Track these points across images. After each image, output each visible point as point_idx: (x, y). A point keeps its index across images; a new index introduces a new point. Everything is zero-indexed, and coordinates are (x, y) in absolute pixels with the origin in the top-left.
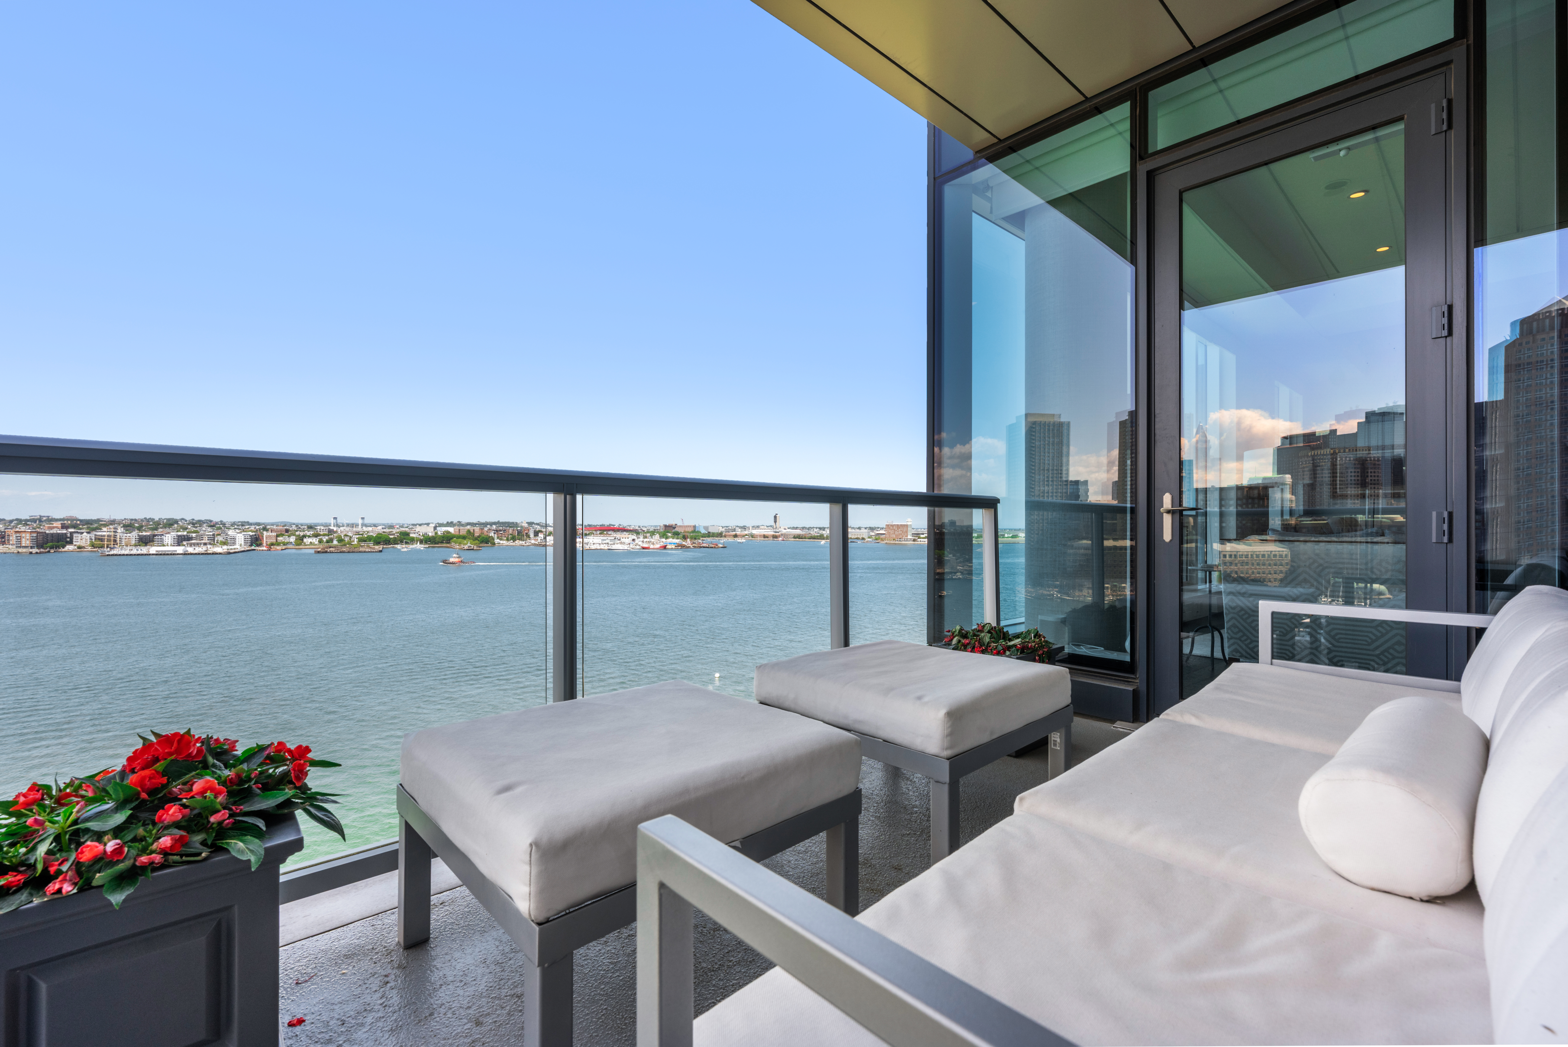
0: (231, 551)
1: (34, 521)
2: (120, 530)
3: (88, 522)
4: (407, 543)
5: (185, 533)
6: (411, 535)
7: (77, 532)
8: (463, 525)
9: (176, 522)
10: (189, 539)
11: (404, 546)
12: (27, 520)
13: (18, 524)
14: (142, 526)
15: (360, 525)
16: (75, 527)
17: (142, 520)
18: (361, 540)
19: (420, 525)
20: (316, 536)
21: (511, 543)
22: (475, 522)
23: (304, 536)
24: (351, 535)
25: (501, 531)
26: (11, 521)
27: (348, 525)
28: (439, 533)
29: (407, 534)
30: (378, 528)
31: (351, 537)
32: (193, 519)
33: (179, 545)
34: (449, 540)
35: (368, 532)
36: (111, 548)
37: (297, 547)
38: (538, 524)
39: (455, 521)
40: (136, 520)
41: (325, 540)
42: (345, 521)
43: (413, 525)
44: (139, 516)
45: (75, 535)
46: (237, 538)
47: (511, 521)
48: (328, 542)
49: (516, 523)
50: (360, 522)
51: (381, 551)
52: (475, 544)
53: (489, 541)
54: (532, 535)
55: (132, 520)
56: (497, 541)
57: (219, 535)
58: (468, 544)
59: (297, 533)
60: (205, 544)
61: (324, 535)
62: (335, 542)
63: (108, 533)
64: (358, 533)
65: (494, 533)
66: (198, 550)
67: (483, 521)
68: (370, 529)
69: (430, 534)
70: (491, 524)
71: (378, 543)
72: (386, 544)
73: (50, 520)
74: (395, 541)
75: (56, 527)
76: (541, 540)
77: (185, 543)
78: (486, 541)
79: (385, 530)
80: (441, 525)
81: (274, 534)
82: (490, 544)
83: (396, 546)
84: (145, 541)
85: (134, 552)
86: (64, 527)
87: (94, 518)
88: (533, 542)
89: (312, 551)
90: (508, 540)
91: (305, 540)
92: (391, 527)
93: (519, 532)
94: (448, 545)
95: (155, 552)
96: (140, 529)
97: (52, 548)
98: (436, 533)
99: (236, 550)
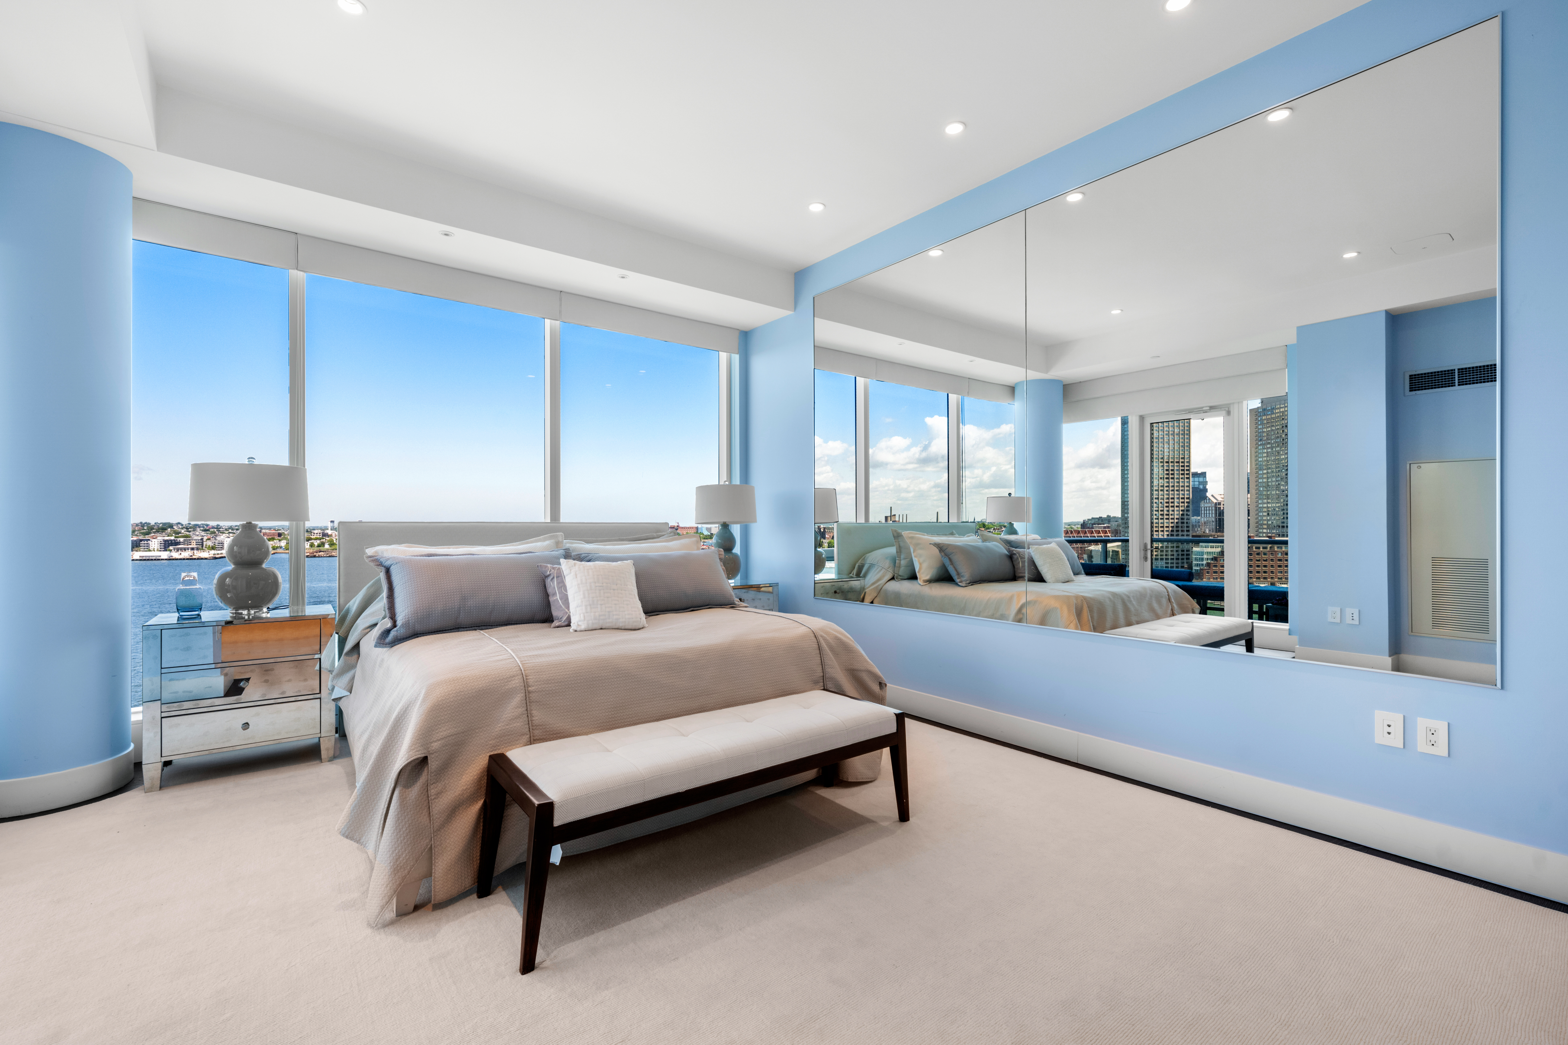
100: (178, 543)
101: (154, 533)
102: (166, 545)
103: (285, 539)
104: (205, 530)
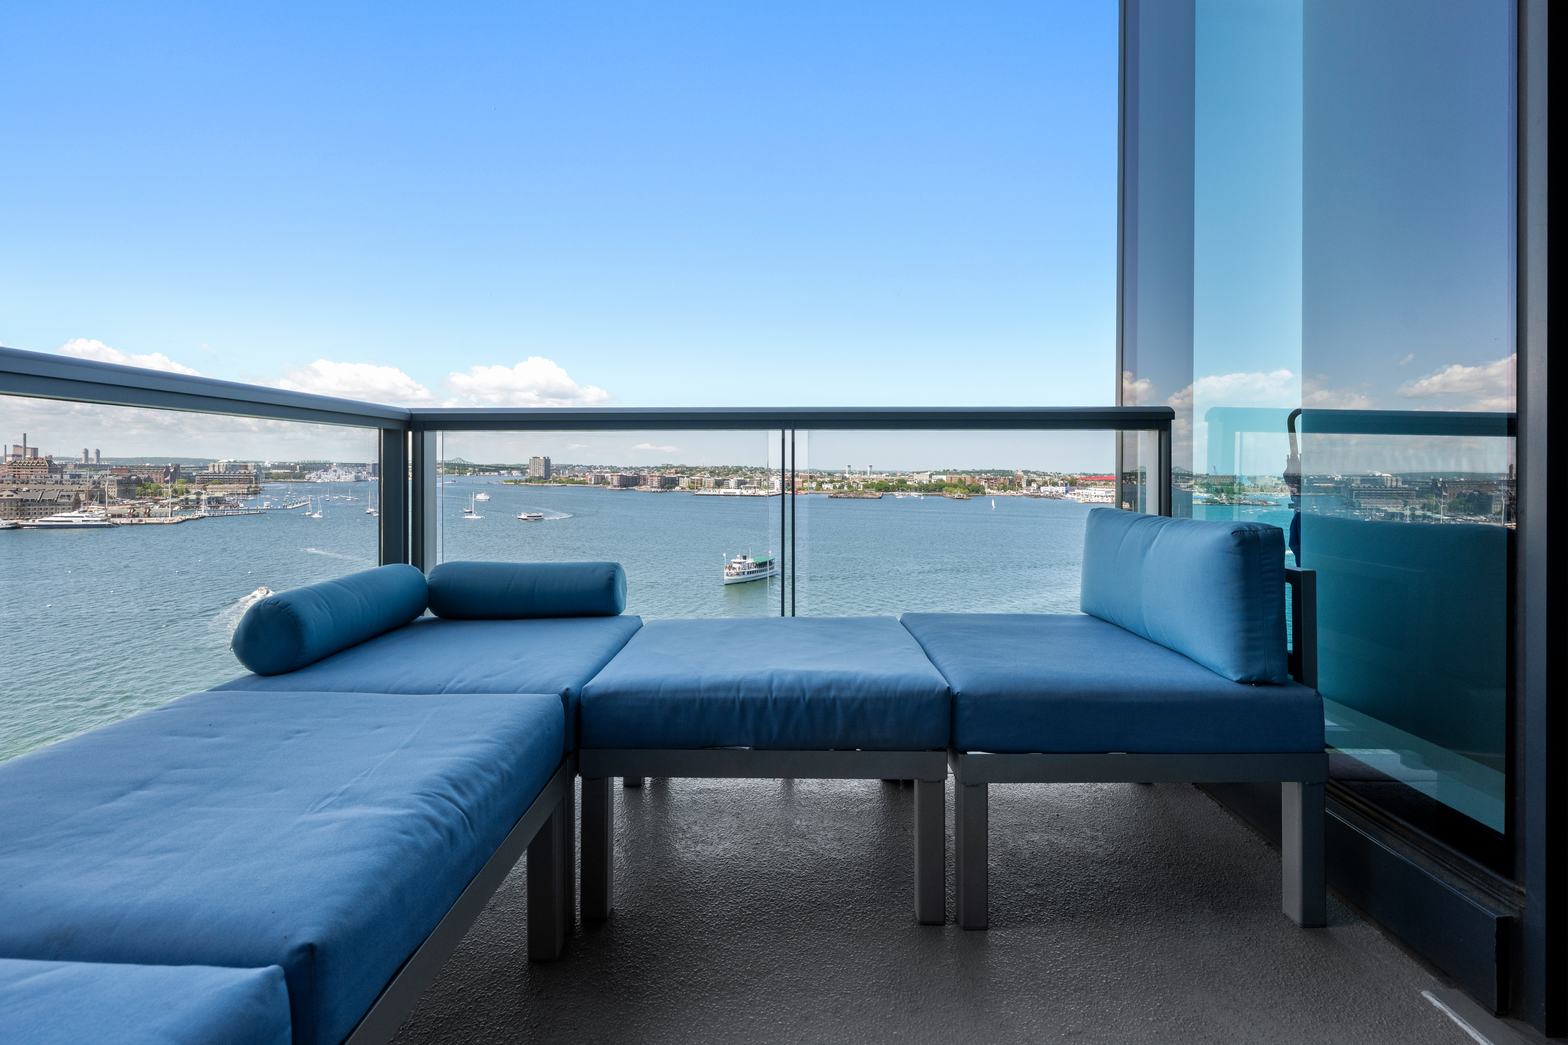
0: (770, 494)
1: (663, 468)
2: (708, 475)
3: (691, 469)
4: (903, 490)
5: (743, 478)
6: (908, 483)
7: (682, 477)
8: (958, 473)
9: (740, 469)
10: (744, 483)
11: (901, 493)
12: (661, 468)
13: (655, 470)
14: (720, 473)
15: (868, 472)
16: (683, 473)
17: (721, 468)
18: (865, 487)
19: (918, 473)
20: (831, 482)
21: (1002, 493)
22: (970, 470)
23: (823, 482)
24: (858, 482)
25: (992, 479)
26: (653, 468)
27: (860, 473)
28: (933, 481)
29: (903, 482)
30: (883, 475)
31: (858, 484)
32: (752, 467)
33: (739, 488)
34: (942, 489)
35: (873, 479)
36: (699, 490)
37: (817, 492)
38: (1034, 473)
39: (951, 470)
40: (718, 467)
41: (838, 486)
42: (858, 469)
43: (913, 473)
44: (720, 465)
45: (680, 479)
46: (775, 483)
47: (1006, 469)
48: (839, 488)
49: (1011, 471)
50: (869, 469)
51: (880, 498)
52: (964, 493)
53: (979, 490)
54: (1024, 485)
55: (716, 467)
56: (987, 490)
57: (765, 480)
58: (958, 493)
59: (818, 479)
60: (755, 488)
61: (838, 482)
62: (846, 488)
63: (697, 478)
64: (864, 480)
65: (985, 482)
66: (750, 492)
67: (978, 469)
68: (875, 476)
69: (925, 482)
70: (986, 472)
71: (880, 490)
72: (886, 491)
73: (672, 467)
74: (894, 488)
75: (672, 473)
76: (1034, 490)
77: (742, 486)
78: (977, 490)
79: (887, 478)
80: (938, 473)
81: (801, 480)
82: (980, 494)
83: (894, 493)
84: (719, 484)
85: (712, 493)
86: (677, 473)
87: (695, 466)
88: (1025, 492)
89: (827, 496)
90: (998, 489)
91: (823, 486)
92: (895, 474)
93: (1011, 481)
94: (940, 493)
95: (723, 494)
96: (718, 475)
97: (668, 488)
98: (930, 481)
99: (774, 494)
100: (745, 483)
101: (731, 474)
102: (740, 484)
103: (816, 481)
104: (762, 473)
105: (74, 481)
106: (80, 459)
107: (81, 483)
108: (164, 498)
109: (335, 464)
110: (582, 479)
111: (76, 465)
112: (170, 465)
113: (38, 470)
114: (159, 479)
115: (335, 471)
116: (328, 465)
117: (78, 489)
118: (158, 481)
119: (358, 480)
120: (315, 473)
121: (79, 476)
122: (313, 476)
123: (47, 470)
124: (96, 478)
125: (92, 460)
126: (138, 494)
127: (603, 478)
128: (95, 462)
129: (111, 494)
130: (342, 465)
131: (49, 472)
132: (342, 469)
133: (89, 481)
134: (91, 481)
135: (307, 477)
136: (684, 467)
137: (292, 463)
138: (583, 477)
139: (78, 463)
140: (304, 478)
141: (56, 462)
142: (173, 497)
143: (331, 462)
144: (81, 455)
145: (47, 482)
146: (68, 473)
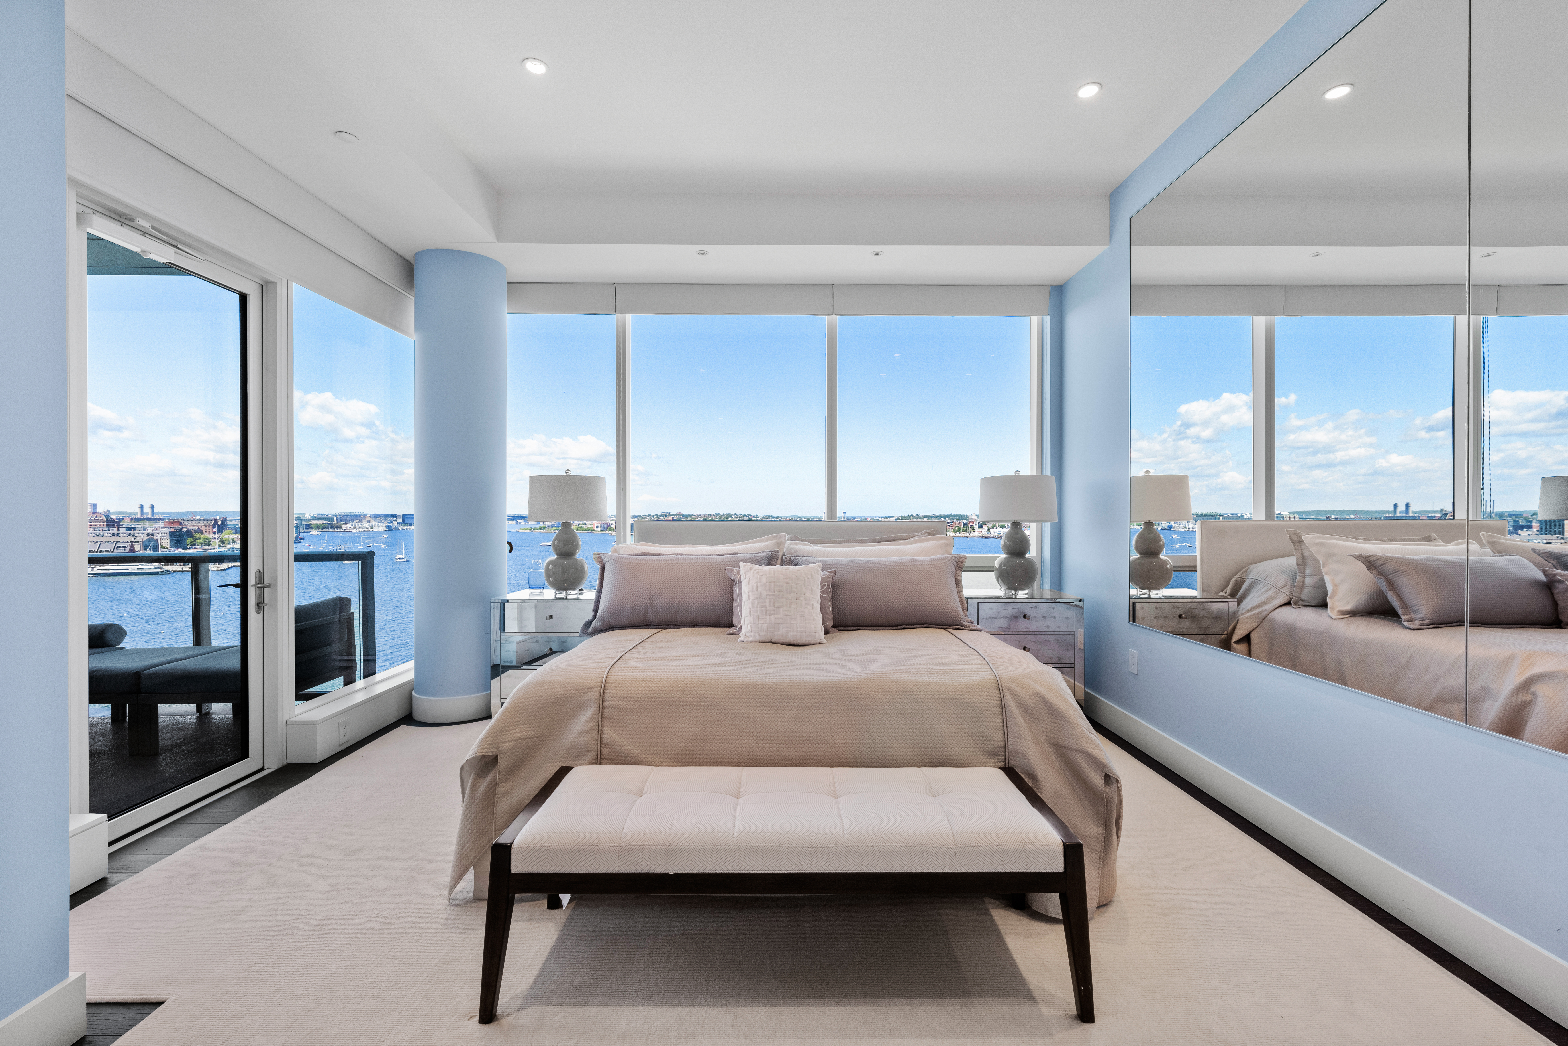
105: (130, 533)
106: (135, 514)
107: (136, 535)
108: (213, 548)
109: (369, 515)
110: (590, 526)
111: (132, 519)
112: (218, 518)
113: (96, 523)
114: (208, 531)
115: (369, 522)
116: (362, 517)
117: (133, 540)
118: (208, 532)
119: (390, 529)
120: (351, 523)
121: (134, 529)
122: (348, 526)
123: (105, 523)
124: (150, 530)
125: (147, 513)
126: (188, 545)
127: (608, 525)
128: (149, 516)
129: (163, 544)
130: (377, 516)
131: (107, 525)
132: (375, 520)
133: (143, 533)
134: (146, 533)
135: (344, 527)
136: (681, 515)
137: (330, 515)
138: (590, 524)
139: (134, 517)
140: (340, 528)
141: (113, 516)
142: (221, 546)
143: (365, 513)
144: (138, 510)
145: (105, 535)
146: (124, 526)
